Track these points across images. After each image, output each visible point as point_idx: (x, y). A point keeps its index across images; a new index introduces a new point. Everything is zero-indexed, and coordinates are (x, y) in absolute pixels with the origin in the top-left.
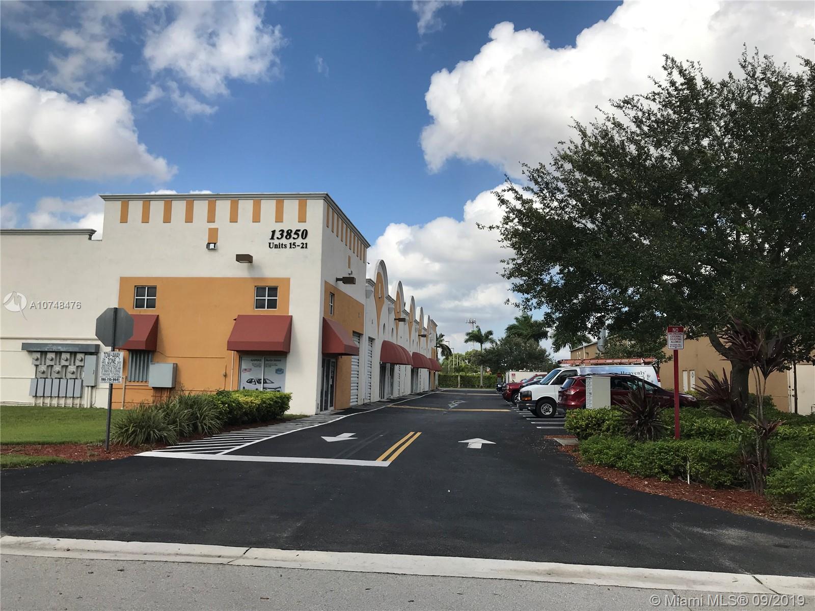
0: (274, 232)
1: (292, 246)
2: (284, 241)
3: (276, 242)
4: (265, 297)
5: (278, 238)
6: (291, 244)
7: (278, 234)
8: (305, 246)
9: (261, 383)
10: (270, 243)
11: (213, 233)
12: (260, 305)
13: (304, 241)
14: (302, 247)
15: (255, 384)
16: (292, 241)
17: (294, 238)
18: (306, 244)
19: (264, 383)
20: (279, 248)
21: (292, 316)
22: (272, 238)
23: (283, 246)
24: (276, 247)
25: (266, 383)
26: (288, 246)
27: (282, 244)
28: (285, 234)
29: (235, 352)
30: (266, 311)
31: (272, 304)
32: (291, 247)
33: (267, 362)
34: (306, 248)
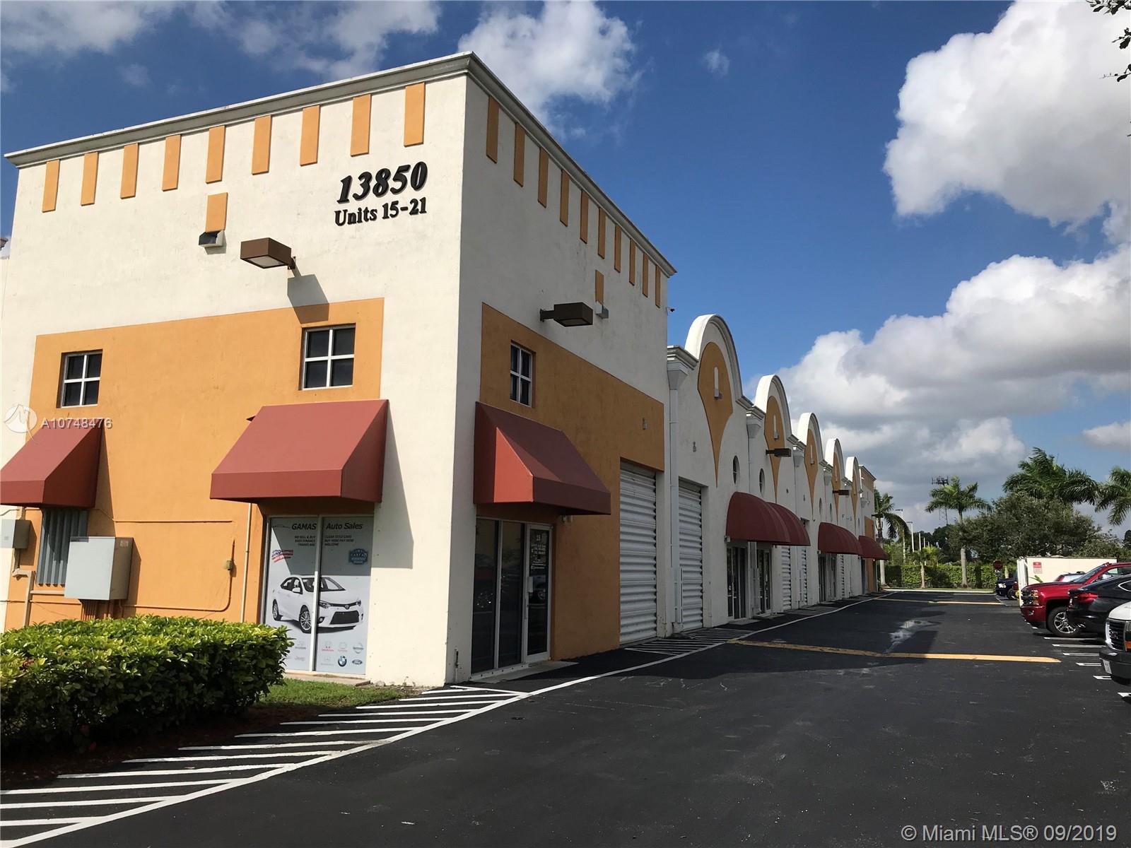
0: (347, 182)
1: (390, 212)
2: (372, 202)
3: (353, 206)
4: (326, 354)
5: (357, 197)
6: (385, 206)
7: (356, 188)
8: (419, 207)
9: (311, 590)
10: (338, 213)
11: (219, 205)
12: (313, 375)
13: (418, 195)
14: (414, 212)
15: (301, 593)
16: (389, 198)
17: (395, 191)
18: (423, 200)
19: (320, 590)
20: (360, 221)
21: (387, 402)
22: (344, 199)
23: (369, 215)
24: (352, 219)
25: (326, 589)
26: (380, 213)
27: (366, 211)
28: (373, 183)
29: (255, 505)
30: (327, 393)
31: (343, 373)
32: (386, 217)
33: (329, 532)
34: (423, 211)
